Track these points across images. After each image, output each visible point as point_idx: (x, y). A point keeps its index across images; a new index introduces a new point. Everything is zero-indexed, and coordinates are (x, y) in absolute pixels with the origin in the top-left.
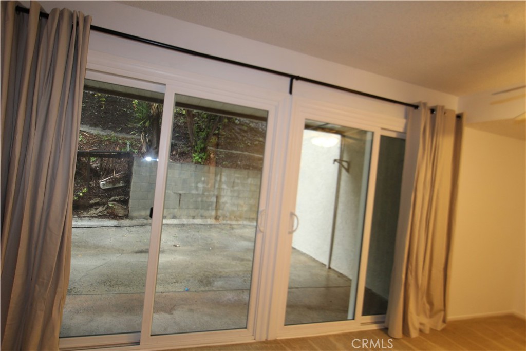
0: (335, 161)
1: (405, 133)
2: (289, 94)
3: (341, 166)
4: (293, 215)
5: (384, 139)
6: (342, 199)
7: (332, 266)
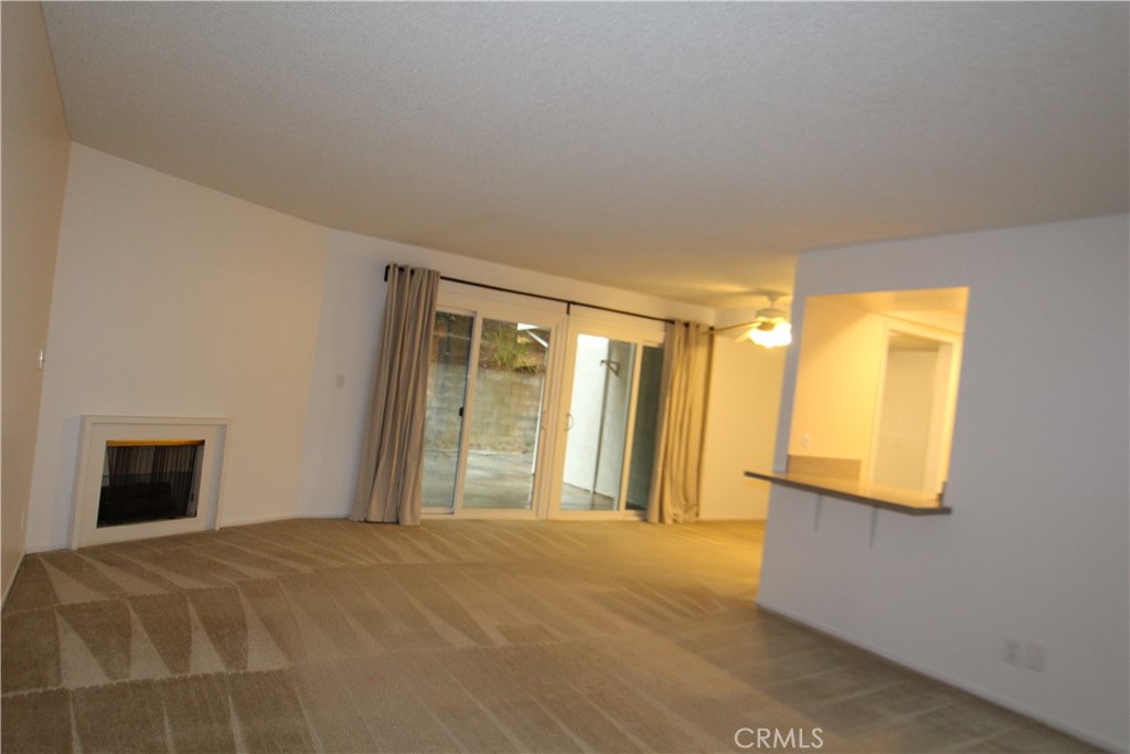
0: (603, 362)
1: (663, 345)
2: (565, 315)
3: (609, 368)
4: (568, 415)
5: (647, 350)
6: (610, 408)
7: (598, 491)
